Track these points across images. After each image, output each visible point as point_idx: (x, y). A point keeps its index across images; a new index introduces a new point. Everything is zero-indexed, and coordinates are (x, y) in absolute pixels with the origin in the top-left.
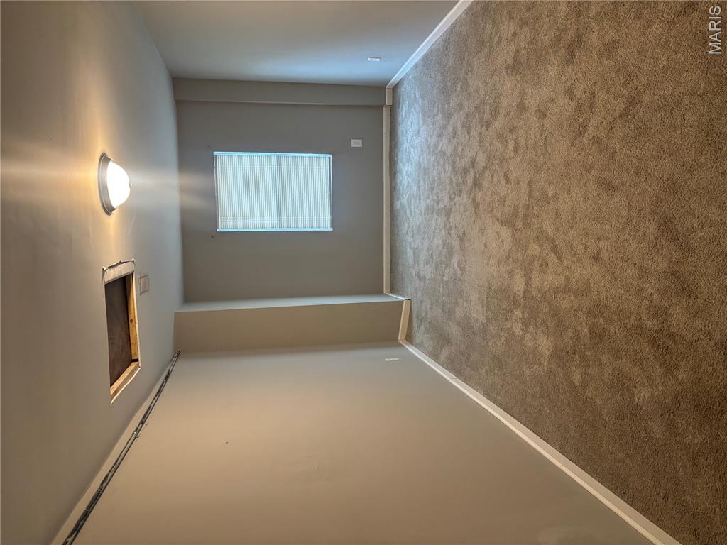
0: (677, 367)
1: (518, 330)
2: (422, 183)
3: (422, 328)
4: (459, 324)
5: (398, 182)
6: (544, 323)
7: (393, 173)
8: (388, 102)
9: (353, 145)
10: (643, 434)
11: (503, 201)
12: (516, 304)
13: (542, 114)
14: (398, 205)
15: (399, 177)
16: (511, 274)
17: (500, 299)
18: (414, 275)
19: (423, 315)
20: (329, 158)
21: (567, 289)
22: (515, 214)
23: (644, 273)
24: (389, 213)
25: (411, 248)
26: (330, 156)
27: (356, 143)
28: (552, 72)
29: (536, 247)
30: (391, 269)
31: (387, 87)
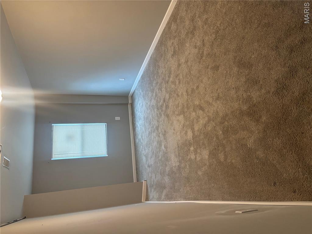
0: (260, 117)
1: (193, 157)
2: (146, 125)
3: (153, 190)
4: (168, 175)
5: (137, 131)
6: (203, 144)
7: (134, 129)
8: (130, 102)
9: (116, 119)
10: (255, 161)
11: (177, 106)
12: (190, 145)
13: (187, 62)
14: (137, 141)
15: (137, 129)
16: (186, 133)
17: (184, 148)
18: (147, 167)
19: (153, 183)
20: (106, 125)
21: (209, 120)
22: (183, 108)
23: (237, 89)
24: (134, 146)
25: (144, 156)
26: (106, 124)
27: (118, 118)
28: (187, 45)
29: (194, 114)
30: (137, 172)
31: (129, 96)
